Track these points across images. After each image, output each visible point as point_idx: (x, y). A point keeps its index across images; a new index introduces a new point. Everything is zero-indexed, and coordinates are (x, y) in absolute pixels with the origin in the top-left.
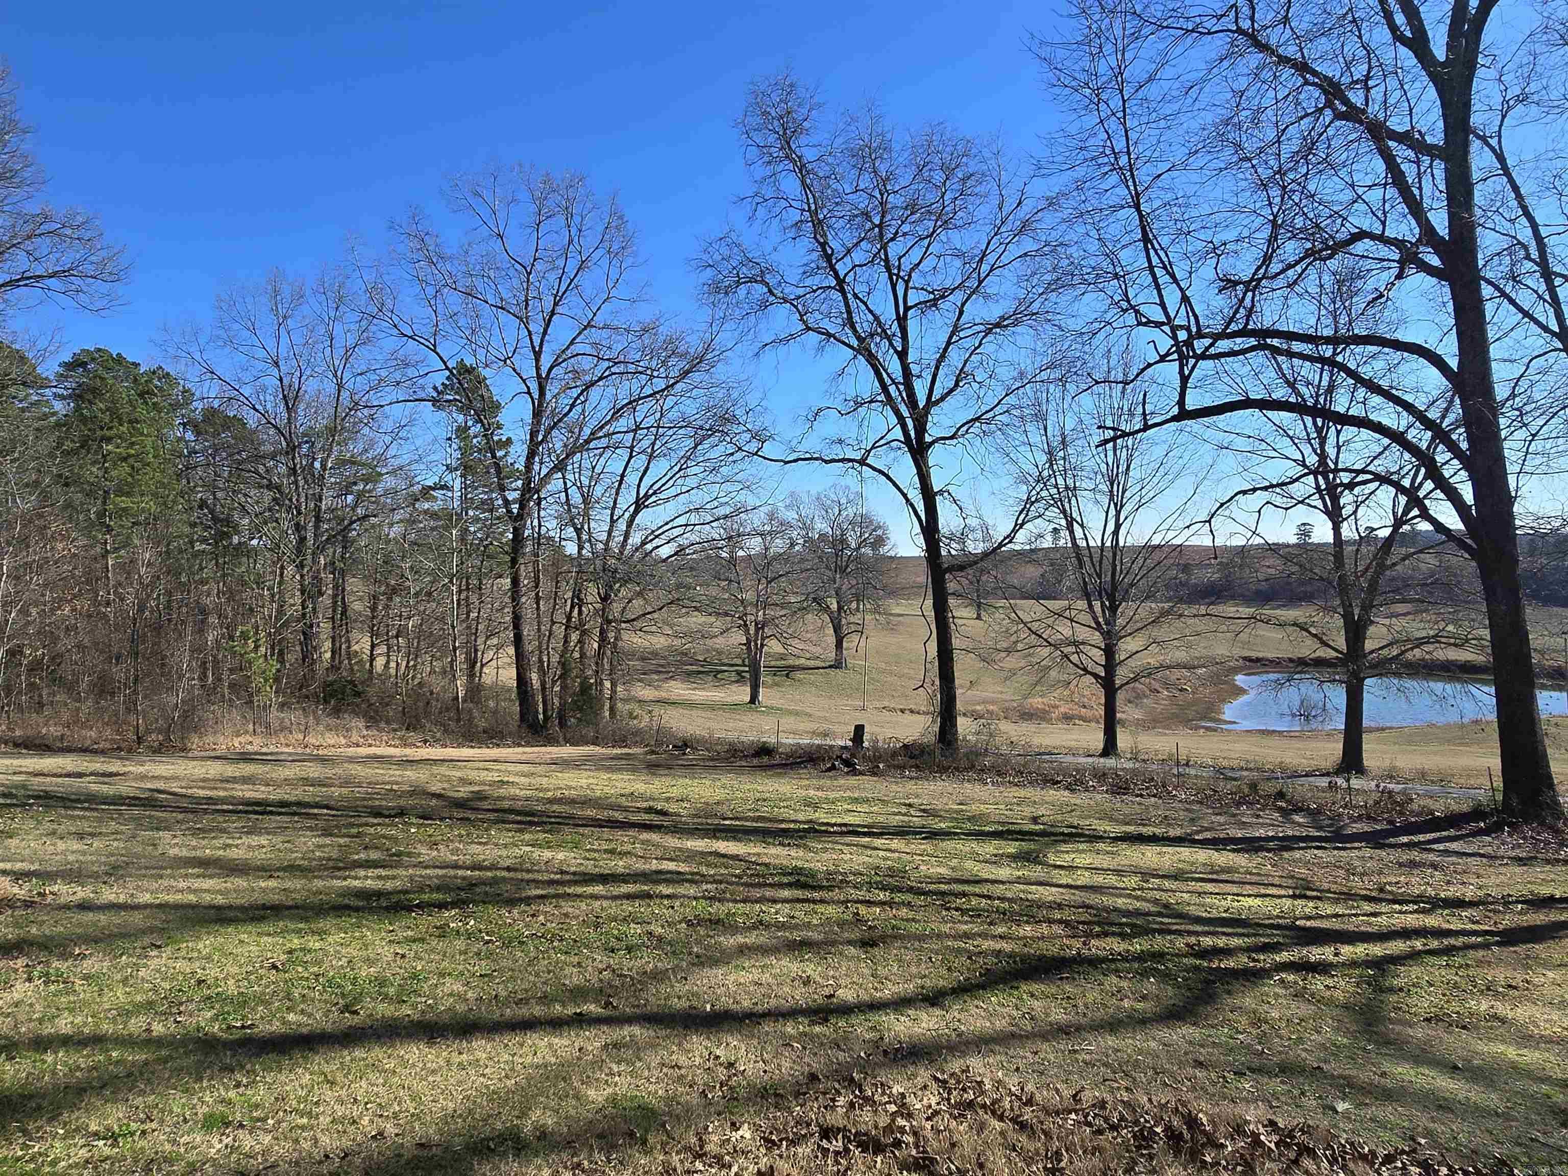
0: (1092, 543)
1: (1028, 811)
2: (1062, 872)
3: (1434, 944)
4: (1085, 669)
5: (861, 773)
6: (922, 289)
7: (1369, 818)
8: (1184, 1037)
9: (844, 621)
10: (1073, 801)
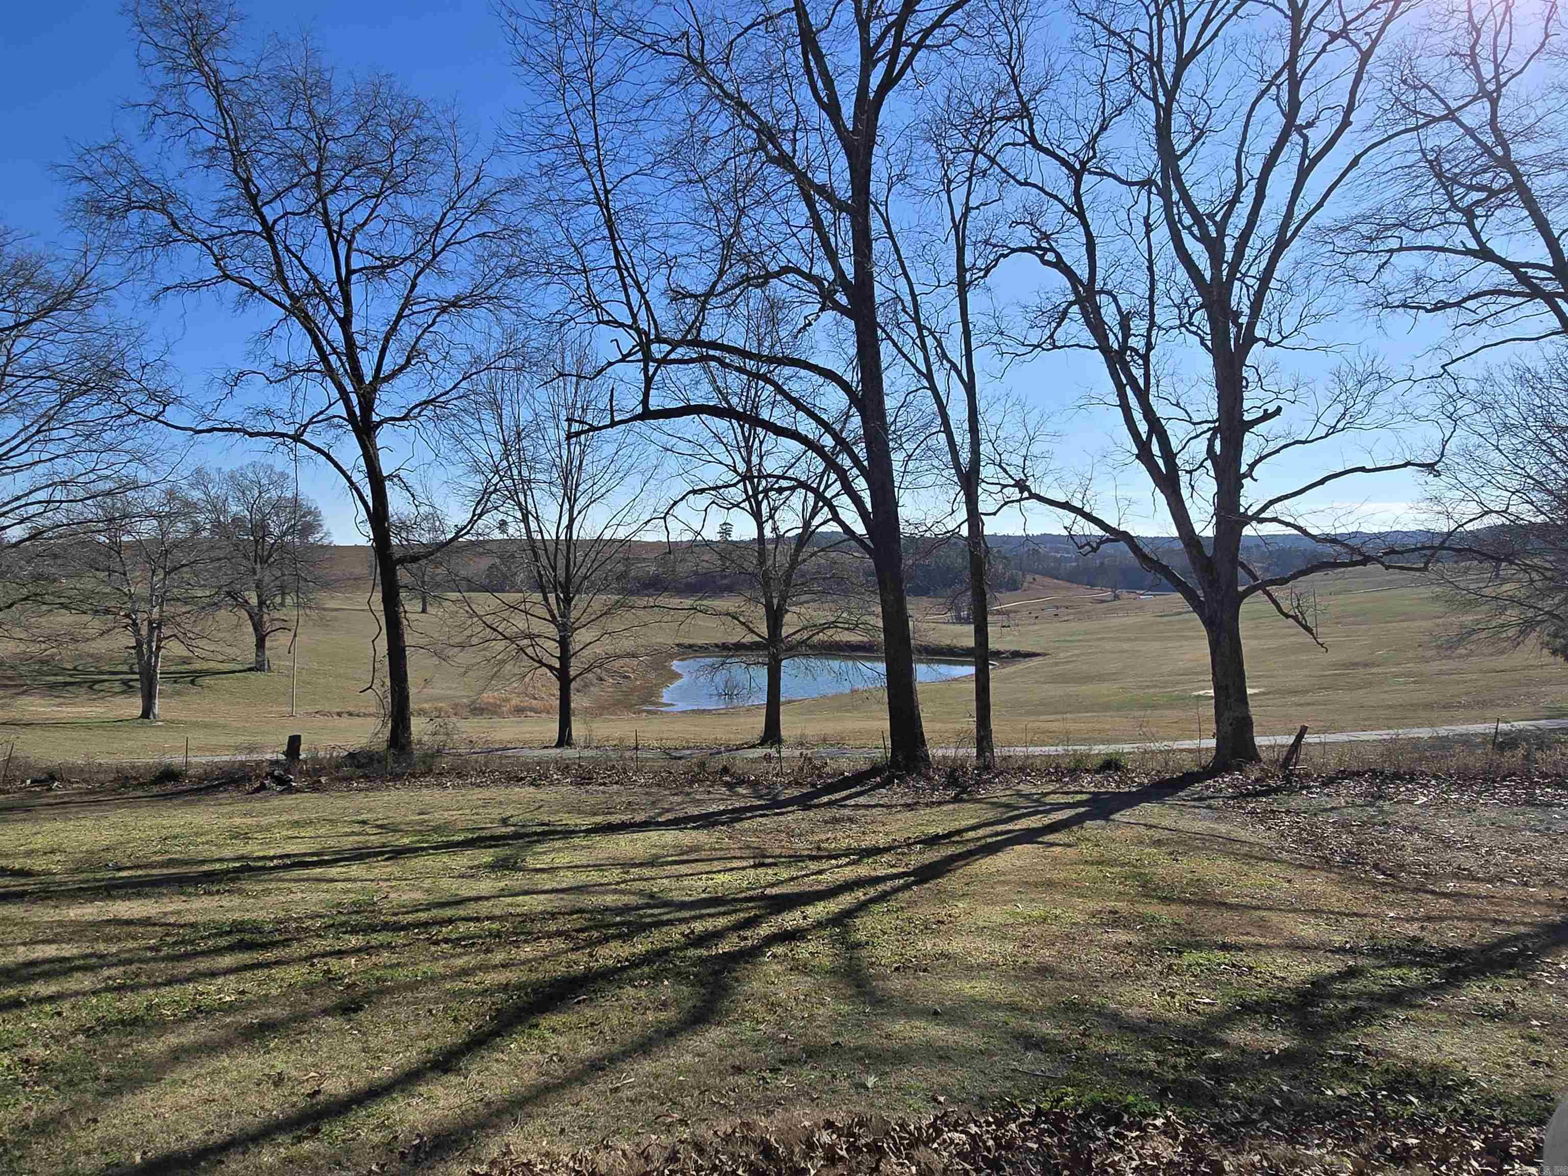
0: (547, 537)
1: (496, 813)
2: (545, 876)
3: (872, 892)
4: (540, 662)
5: (298, 791)
6: (367, 253)
7: (797, 783)
8: (713, 1042)
9: (266, 617)
10: (539, 797)
